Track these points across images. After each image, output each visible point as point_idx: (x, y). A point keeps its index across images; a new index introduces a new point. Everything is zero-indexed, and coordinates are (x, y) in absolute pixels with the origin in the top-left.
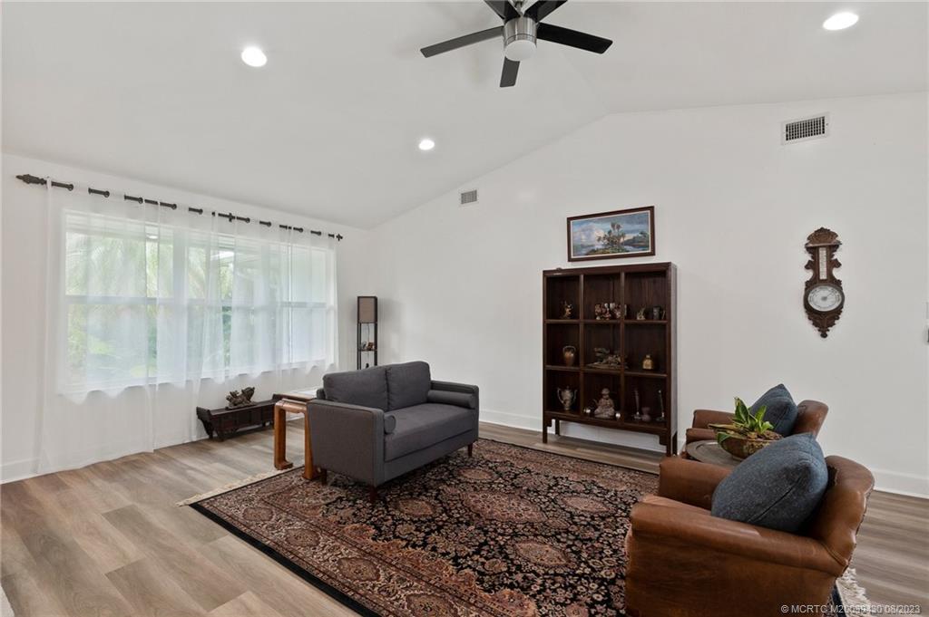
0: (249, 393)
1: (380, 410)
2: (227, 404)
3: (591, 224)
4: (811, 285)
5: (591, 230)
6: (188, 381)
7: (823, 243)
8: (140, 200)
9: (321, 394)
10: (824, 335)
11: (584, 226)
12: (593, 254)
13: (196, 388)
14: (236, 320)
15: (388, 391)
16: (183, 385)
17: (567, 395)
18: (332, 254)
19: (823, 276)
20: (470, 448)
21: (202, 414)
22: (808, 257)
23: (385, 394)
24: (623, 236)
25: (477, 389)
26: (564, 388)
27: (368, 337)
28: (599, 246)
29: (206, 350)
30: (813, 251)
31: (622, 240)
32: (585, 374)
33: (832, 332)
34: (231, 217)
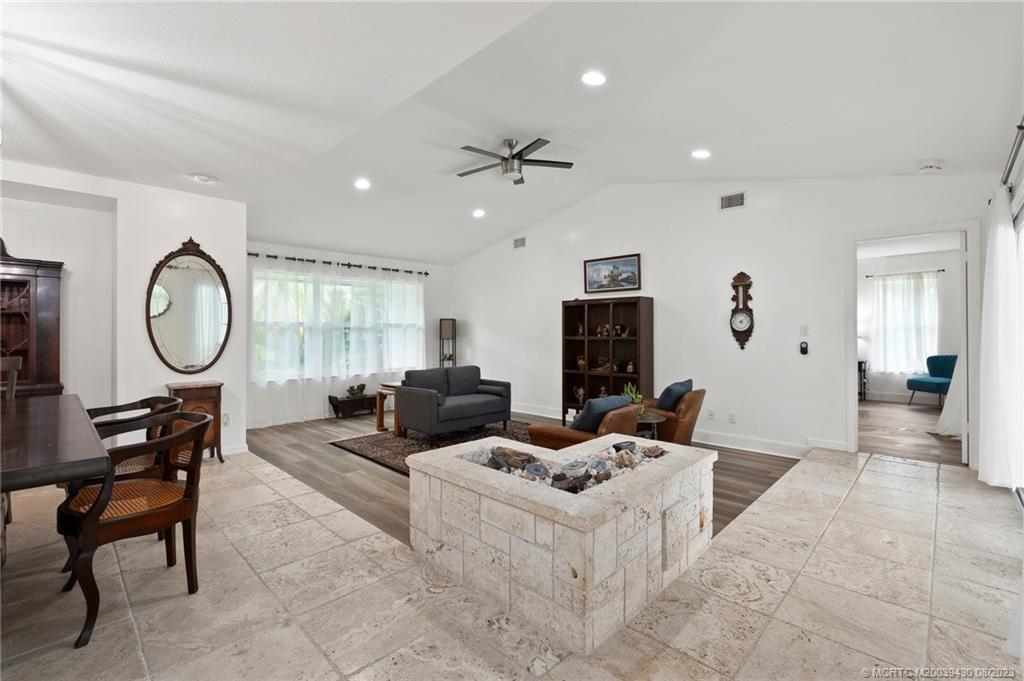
0: (362, 387)
1: (435, 391)
2: (348, 394)
3: (600, 266)
4: (735, 312)
5: (600, 270)
6: (323, 378)
7: (742, 282)
8: (294, 259)
9: (403, 382)
10: (742, 348)
11: (596, 267)
12: (601, 288)
13: (328, 382)
14: (353, 337)
15: (448, 383)
16: (320, 380)
17: (581, 391)
18: (421, 286)
19: (741, 307)
20: (505, 424)
21: (333, 400)
22: (733, 293)
23: (445, 385)
24: (621, 275)
25: (509, 384)
26: (579, 388)
27: (448, 351)
28: (605, 282)
29: (334, 358)
30: (735, 287)
31: (620, 278)
32: (590, 376)
33: (748, 345)
34: (349, 265)
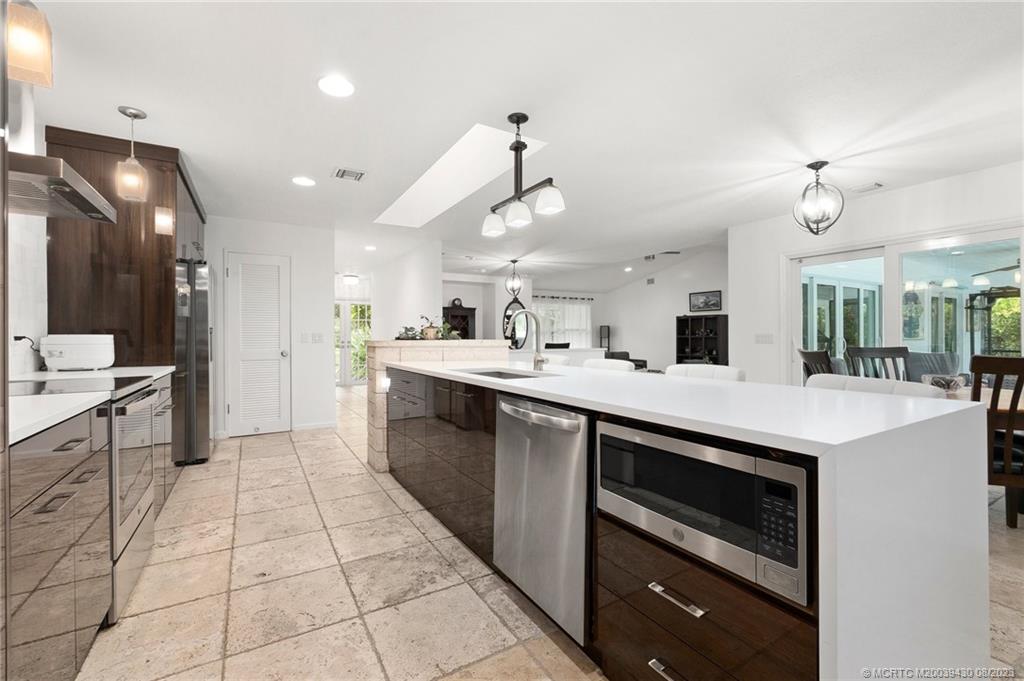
5: (698, 299)
11: (696, 297)
12: (699, 309)
18: (589, 308)
24: (710, 302)
27: (605, 345)
28: (701, 305)
34: (553, 297)
